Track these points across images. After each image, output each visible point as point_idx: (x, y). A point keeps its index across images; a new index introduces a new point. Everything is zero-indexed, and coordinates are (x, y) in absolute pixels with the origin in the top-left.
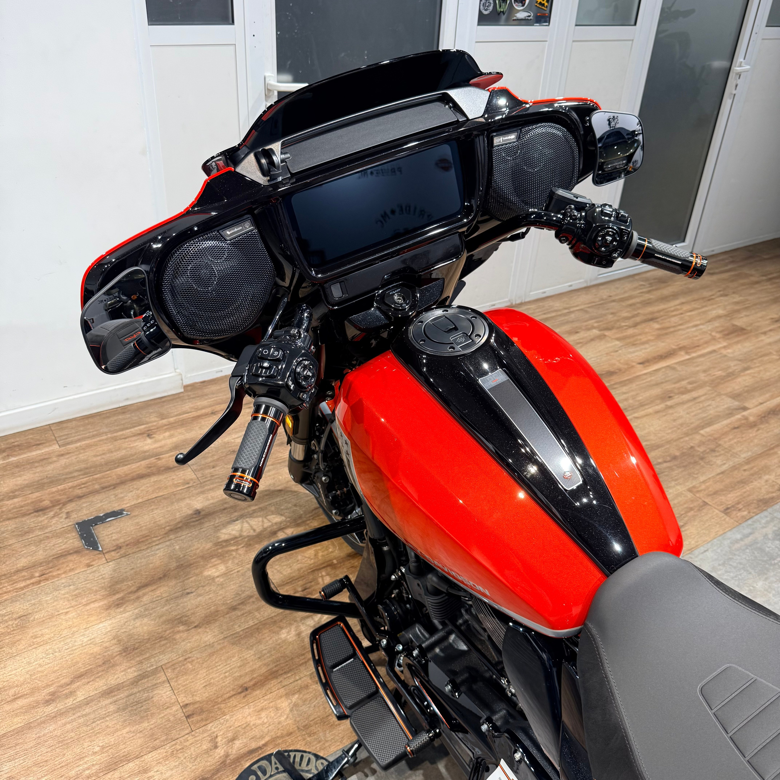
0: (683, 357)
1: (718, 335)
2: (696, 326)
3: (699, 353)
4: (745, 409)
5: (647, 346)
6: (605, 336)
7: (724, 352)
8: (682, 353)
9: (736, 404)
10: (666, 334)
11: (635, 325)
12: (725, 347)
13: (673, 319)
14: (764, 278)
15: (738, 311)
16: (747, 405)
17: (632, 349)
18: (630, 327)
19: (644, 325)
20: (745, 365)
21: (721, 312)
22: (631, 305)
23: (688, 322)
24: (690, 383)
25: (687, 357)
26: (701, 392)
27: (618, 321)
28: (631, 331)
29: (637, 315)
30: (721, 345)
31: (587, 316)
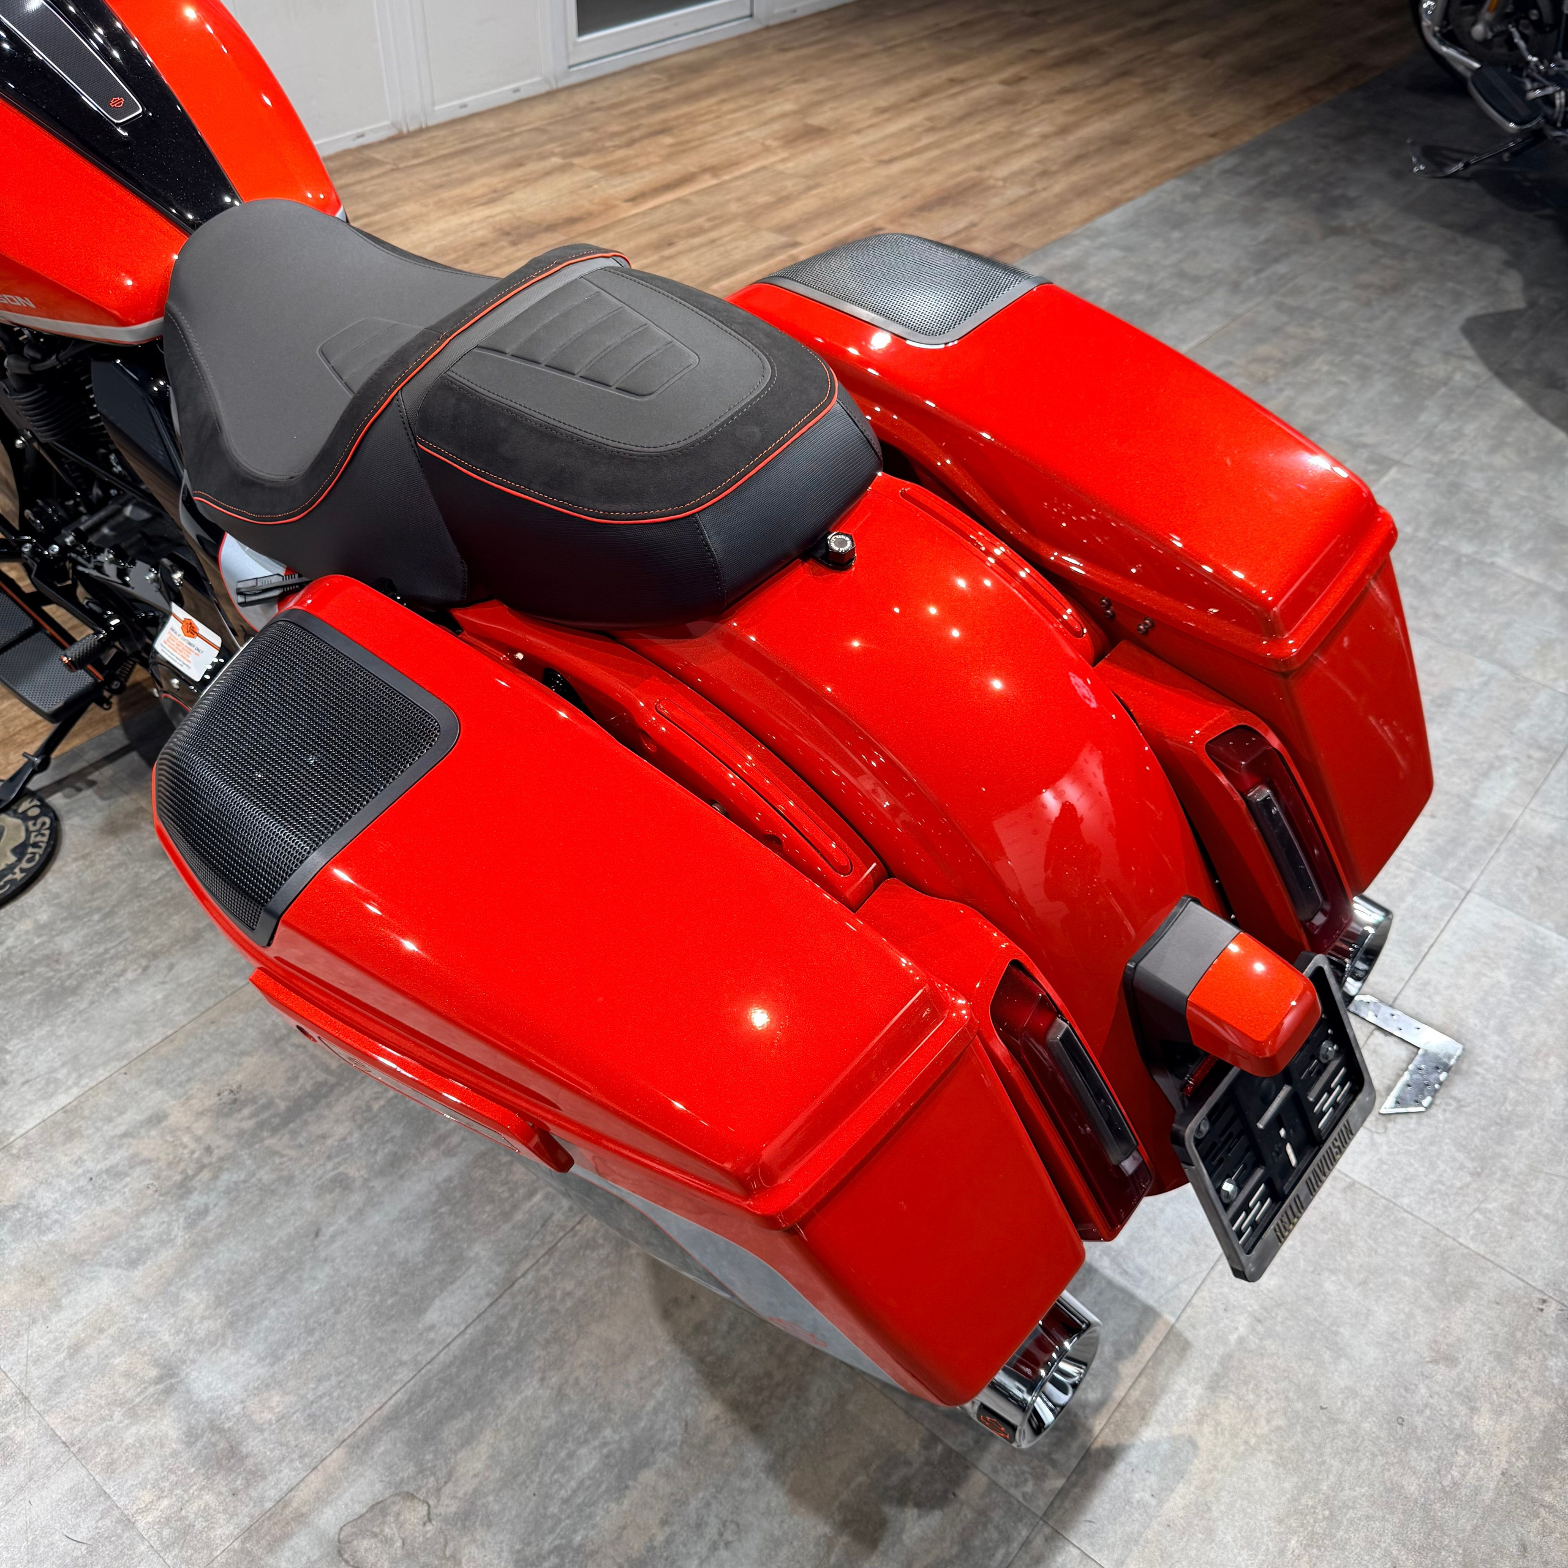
0: (708, 181)
1: (775, 144)
2: (739, 133)
3: (737, 173)
4: (795, 245)
5: (646, 173)
6: (572, 165)
7: (780, 167)
8: (707, 177)
9: (783, 239)
10: (684, 151)
11: (631, 143)
12: (783, 160)
13: (700, 128)
14: (880, 47)
15: (820, 103)
16: (799, 239)
17: (617, 181)
18: (619, 147)
19: (646, 142)
20: (811, 183)
21: (789, 107)
22: (627, 114)
23: (728, 128)
24: (709, 220)
25: (714, 182)
26: (725, 230)
27: (600, 140)
28: (620, 154)
29: (637, 127)
30: (776, 158)
31: (544, 137)
